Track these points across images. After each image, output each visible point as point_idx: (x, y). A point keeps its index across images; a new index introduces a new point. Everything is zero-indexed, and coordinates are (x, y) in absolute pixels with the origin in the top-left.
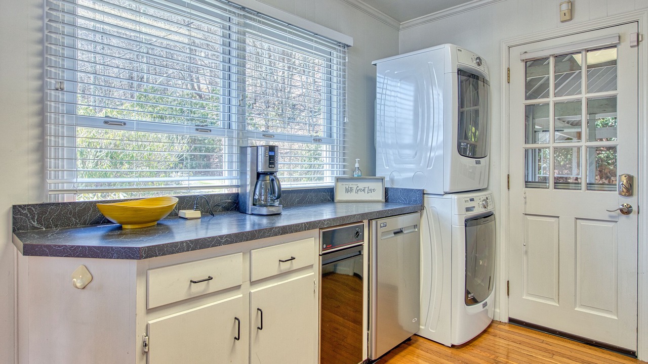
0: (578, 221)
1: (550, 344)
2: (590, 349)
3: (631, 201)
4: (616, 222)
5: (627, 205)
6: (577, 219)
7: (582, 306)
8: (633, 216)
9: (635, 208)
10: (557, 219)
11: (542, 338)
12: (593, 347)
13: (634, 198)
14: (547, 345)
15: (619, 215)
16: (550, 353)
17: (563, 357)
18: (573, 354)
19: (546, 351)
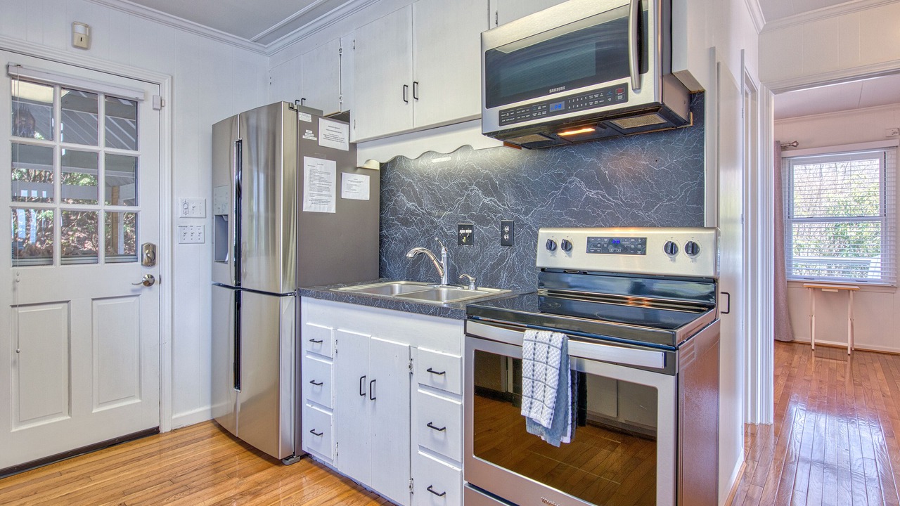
0: (94, 302)
1: (72, 470)
2: (116, 449)
3: (153, 271)
4: (138, 295)
5: (148, 275)
6: (93, 299)
7: (101, 404)
8: (155, 286)
9: (157, 279)
10: (66, 304)
11: (56, 470)
12: (117, 446)
13: (156, 267)
14: (70, 474)
15: (142, 288)
16: (83, 478)
17: (101, 472)
18: (107, 464)
19: (77, 479)
